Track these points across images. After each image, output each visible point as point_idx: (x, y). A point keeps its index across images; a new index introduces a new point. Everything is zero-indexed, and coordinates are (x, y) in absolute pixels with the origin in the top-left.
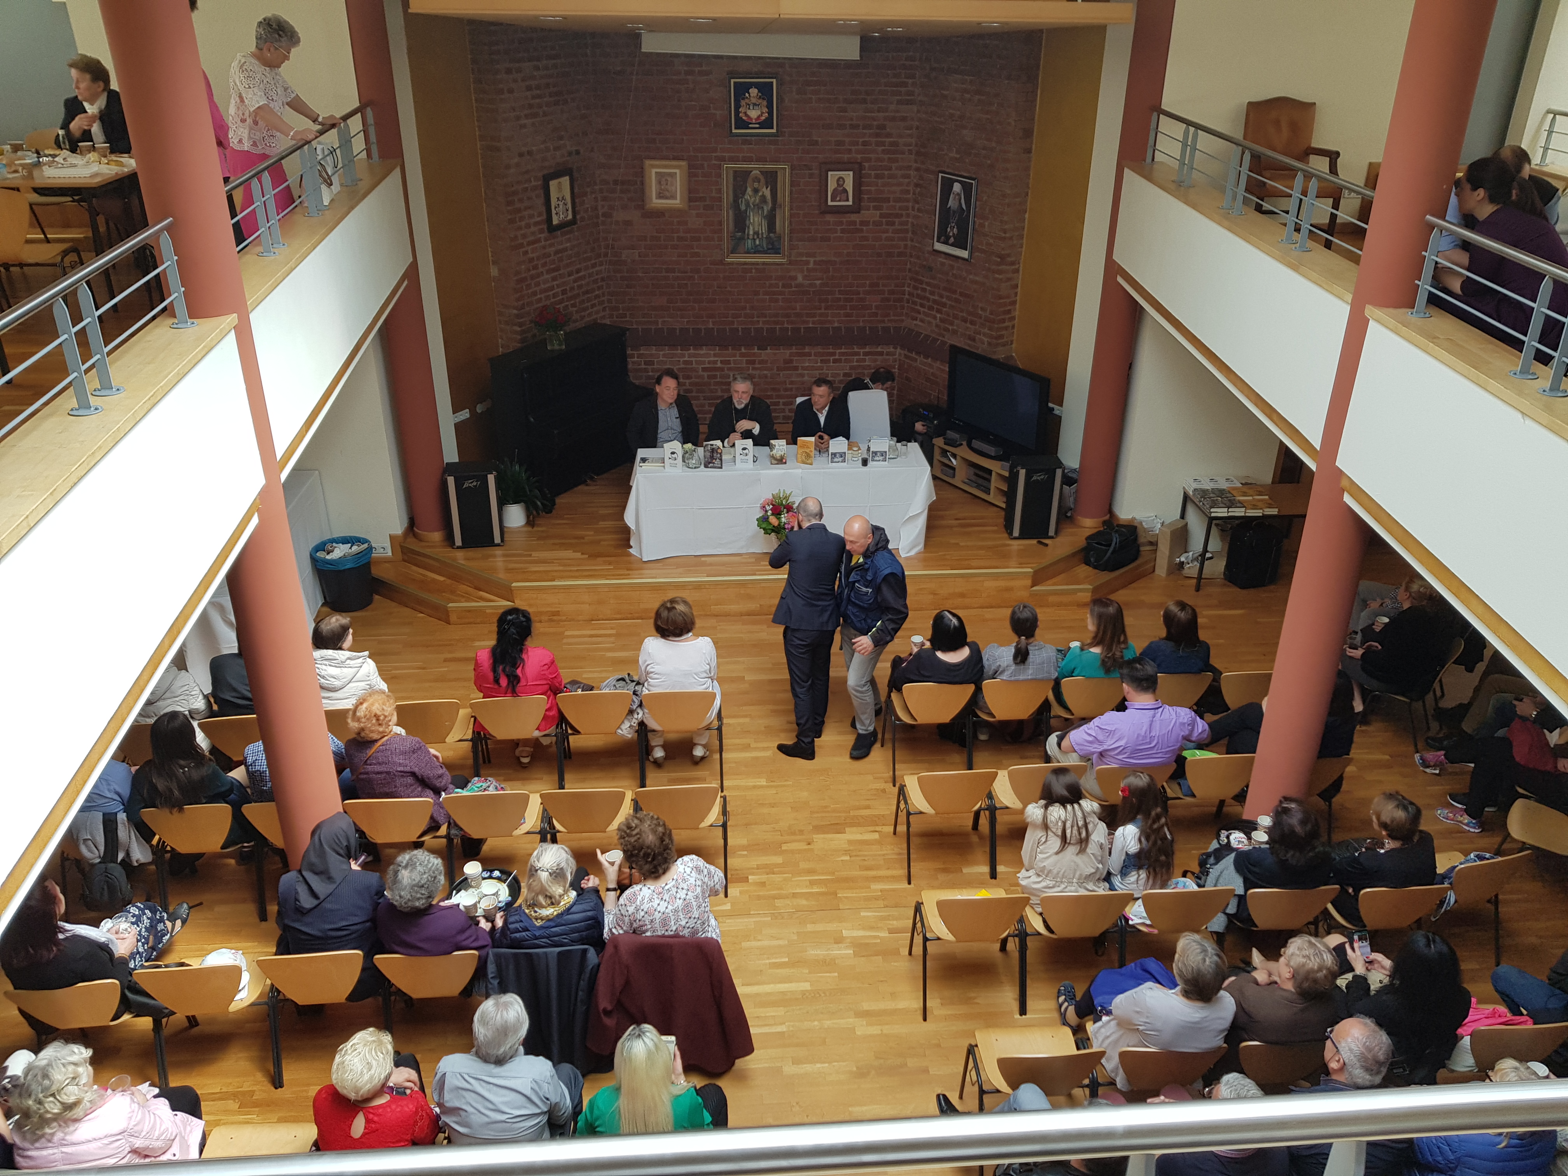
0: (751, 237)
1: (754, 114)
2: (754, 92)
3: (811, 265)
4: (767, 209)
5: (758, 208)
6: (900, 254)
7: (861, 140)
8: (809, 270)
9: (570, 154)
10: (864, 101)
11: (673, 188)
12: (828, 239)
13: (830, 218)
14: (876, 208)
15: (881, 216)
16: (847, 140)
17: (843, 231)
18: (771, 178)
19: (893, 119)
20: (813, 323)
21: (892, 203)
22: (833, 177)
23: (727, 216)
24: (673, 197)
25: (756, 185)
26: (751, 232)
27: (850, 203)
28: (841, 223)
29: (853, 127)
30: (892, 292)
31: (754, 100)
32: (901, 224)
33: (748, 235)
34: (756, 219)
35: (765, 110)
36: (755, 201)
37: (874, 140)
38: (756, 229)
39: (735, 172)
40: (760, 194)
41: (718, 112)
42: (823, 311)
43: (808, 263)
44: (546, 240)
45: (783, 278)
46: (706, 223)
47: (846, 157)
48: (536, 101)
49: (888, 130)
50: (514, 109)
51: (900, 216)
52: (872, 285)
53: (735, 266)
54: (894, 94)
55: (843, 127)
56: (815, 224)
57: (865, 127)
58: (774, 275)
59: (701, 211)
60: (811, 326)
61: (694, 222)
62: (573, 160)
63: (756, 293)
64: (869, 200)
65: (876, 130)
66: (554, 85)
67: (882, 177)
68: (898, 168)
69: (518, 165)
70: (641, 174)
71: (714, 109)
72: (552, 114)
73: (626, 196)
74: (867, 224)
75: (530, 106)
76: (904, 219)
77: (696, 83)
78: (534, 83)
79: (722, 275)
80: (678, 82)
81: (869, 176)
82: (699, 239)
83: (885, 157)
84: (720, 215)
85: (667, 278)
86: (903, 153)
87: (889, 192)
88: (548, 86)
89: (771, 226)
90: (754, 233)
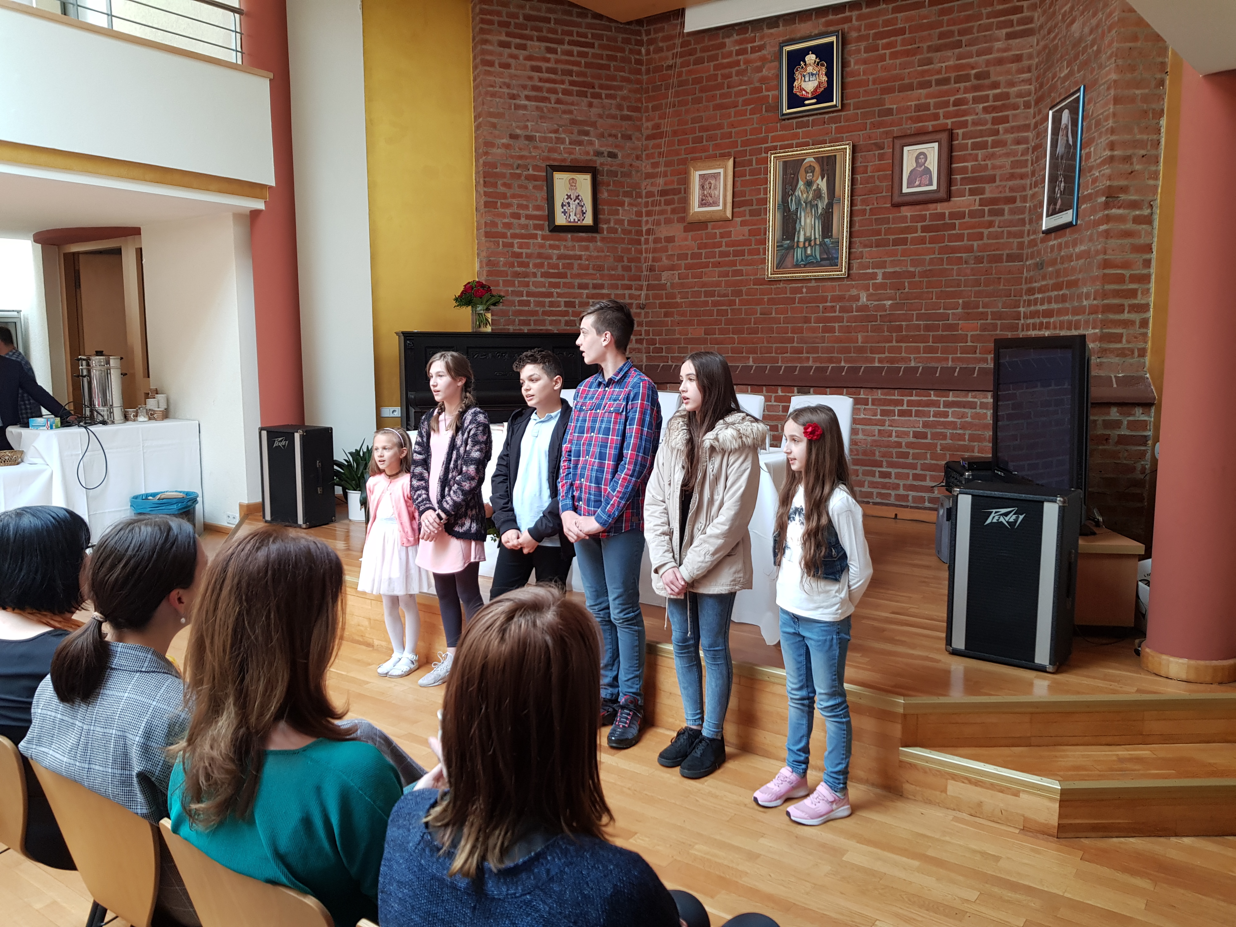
0: (801, 245)
1: (810, 86)
2: (811, 58)
3: (879, 279)
4: (822, 206)
5: (812, 206)
6: (1011, 258)
7: (952, 99)
8: (876, 287)
9: (598, 154)
10: (958, 44)
12: (904, 242)
13: (907, 212)
14: (972, 192)
15: (982, 203)
16: (932, 101)
17: (925, 229)
18: (828, 166)
19: (1000, 62)
20: (880, 361)
21: (998, 183)
22: (910, 153)
23: (774, 221)
24: (715, 204)
25: (809, 176)
27: (934, 187)
28: (923, 218)
29: (939, 82)
30: (998, 316)
31: (811, 69)
32: (1012, 212)
33: (798, 242)
34: (808, 221)
36: (807, 197)
37: (969, 96)
38: (808, 234)
39: (786, 164)
40: (814, 187)
41: (770, 93)
42: (894, 344)
43: (874, 276)
44: (544, 238)
45: (841, 298)
46: (751, 233)
47: (930, 125)
48: (548, 85)
49: (993, 78)
50: (508, 86)
51: (1013, 200)
52: (966, 306)
53: (782, 285)
54: (1001, 25)
55: (928, 85)
56: (887, 221)
57: (958, 80)
58: (829, 295)
59: (747, 218)
60: (877, 365)
61: (739, 232)
62: (599, 160)
63: (807, 320)
64: (964, 181)
65: (975, 82)
66: (579, 74)
67: (983, 146)
68: (1006, 131)
69: (507, 146)
70: (685, 181)
71: (768, 90)
72: (572, 104)
73: (669, 208)
74: (961, 215)
75: (535, 88)
76: (1019, 204)
77: (747, 62)
78: (544, 65)
79: (766, 298)
80: (730, 65)
81: (964, 147)
82: (742, 253)
83: (988, 117)
84: (765, 221)
85: (706, 303)
86: (1015, 107)
87: (994, 167)
88: (570, 73)
89: (827, 229)
90: (805, 240)
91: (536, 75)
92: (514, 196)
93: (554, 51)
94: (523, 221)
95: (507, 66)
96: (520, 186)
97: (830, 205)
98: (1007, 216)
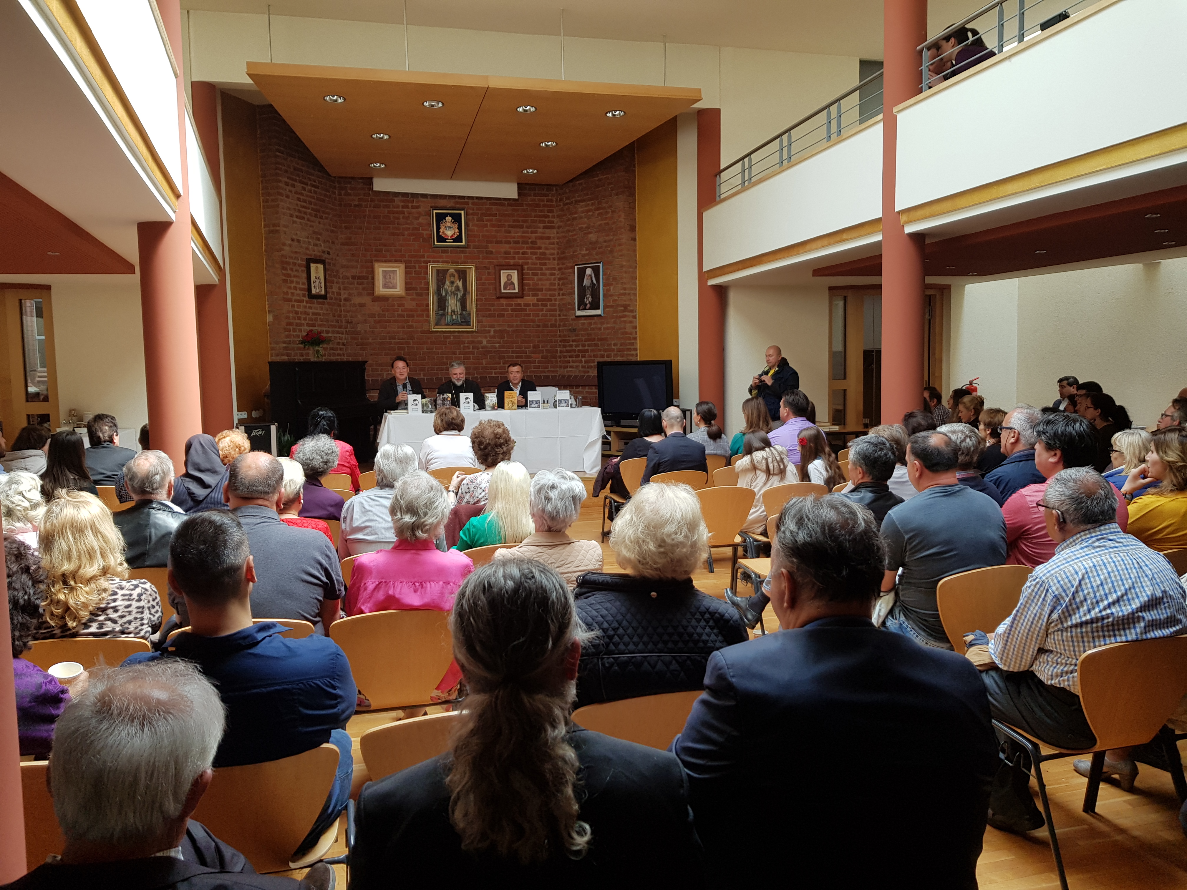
0: (449, 314)
1: (449, 233)
2: (449, 219)
3: (492, 333)
4: (460, 295)
5: (454, 294)
6: (552, 326)
7: (521, 251)
8: (491, 337)
9: (324, 252)
10: (522, 227)
11: (395, 281)
12: (503, 315)
13: (503, 301)
14: (534, 295)
15: (538, 300)
16: (512, 251)
17: (512, 310)
18: (462, 275)
19: (541, 238)
20: (495, 373)
21: (544, 292)
22: (504, 274)
23: (432, 299)
24: (395, 287)
25: (452, 279)
26: (450, 311)
27: (516, 291)
28: (511, 305)
29: (515, 242)
30: (548, 351)
31: (449, 224)
32: (551, 305)
33: (447, 312)
34: (453, 302)
35: (457, 230)
36: (451, 290)
37: (529, 251)
38: (453, 308)
39: (438, 271)
40: (455, 285)
41: (425, 232)
43: (489, 332)
44: (307, 302)
45: (472, 342)
46: (417, 305)
47: (512, 262)
48: (304, 210)
49: (539, 245)
50: (289, 209)
51: (550, 300)
52: (534, 347)
53: (438, 334)
54: (540, 222)
55: (509, 243)
56: (493, 305)
57: (523, 243)
58: (466, 340)
59: (415, 296)
60: (494, 375)
61: (410, 304)
62: (325, 256)
63: (454, 353)
64: (529, 289)
65: (530, 245)
66: (315, 204)
67: (536, 274)
68: (547, 269)
69: (290, 245)
70: (372, 272)
71: (423, 230)
72: (313, 222)
73: (361, 287)
74: (527, 305)
75: (299, 211)
76: (553, 302)
77: (410, 213)
78: (302, 197)
79: (429, 341)
80: (397, 213)
81: (528, 274)
82: (413, 316)
83: (538, 262)
84: (428, 299)
85: (391, 343)
86: (549, 259)
87: (542, 285)
88: (310, 203)
89: (464, 307)
90: (452, 311)
91: (299, 203)
92: (295, 276)
93: (304, 189)
94: (298, 292)
95: (288, 197)
96: (297, 270)
97: (465, 295)
98: (549, 307)
